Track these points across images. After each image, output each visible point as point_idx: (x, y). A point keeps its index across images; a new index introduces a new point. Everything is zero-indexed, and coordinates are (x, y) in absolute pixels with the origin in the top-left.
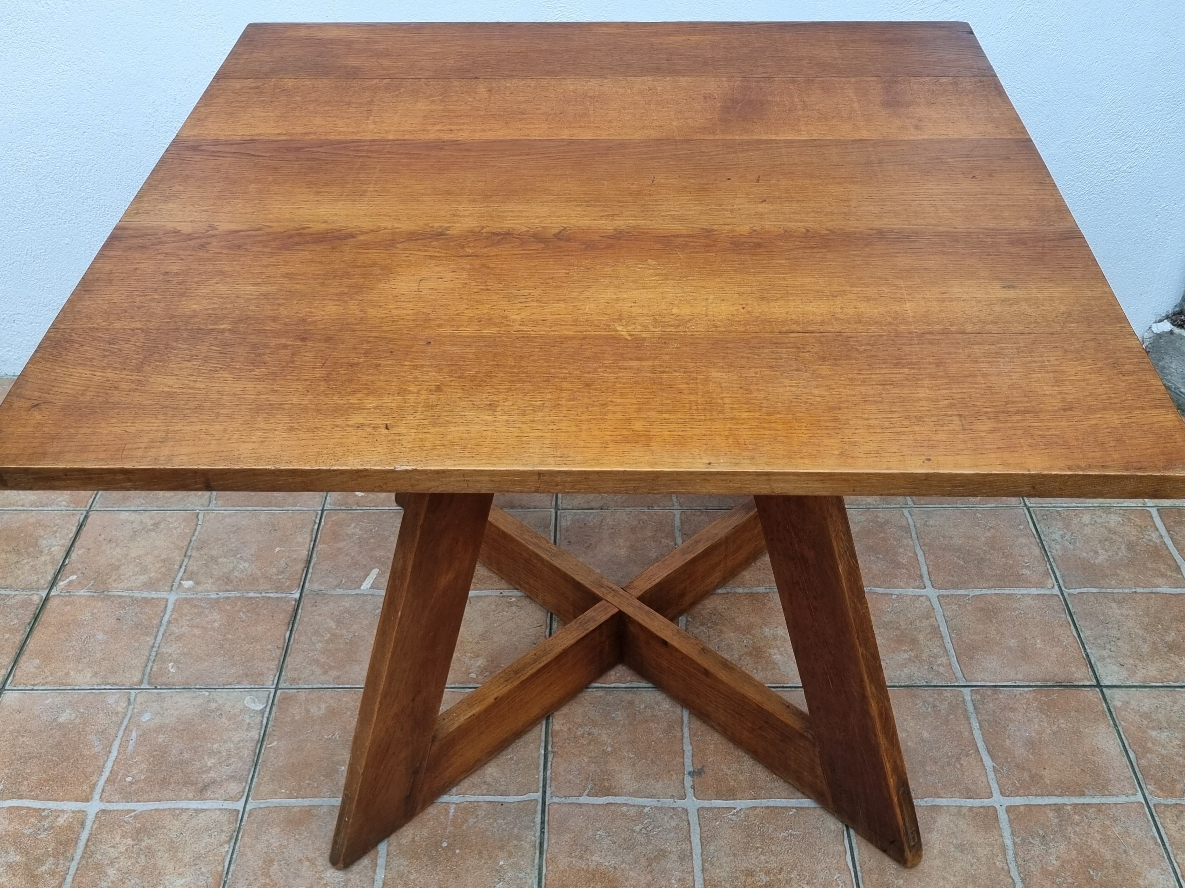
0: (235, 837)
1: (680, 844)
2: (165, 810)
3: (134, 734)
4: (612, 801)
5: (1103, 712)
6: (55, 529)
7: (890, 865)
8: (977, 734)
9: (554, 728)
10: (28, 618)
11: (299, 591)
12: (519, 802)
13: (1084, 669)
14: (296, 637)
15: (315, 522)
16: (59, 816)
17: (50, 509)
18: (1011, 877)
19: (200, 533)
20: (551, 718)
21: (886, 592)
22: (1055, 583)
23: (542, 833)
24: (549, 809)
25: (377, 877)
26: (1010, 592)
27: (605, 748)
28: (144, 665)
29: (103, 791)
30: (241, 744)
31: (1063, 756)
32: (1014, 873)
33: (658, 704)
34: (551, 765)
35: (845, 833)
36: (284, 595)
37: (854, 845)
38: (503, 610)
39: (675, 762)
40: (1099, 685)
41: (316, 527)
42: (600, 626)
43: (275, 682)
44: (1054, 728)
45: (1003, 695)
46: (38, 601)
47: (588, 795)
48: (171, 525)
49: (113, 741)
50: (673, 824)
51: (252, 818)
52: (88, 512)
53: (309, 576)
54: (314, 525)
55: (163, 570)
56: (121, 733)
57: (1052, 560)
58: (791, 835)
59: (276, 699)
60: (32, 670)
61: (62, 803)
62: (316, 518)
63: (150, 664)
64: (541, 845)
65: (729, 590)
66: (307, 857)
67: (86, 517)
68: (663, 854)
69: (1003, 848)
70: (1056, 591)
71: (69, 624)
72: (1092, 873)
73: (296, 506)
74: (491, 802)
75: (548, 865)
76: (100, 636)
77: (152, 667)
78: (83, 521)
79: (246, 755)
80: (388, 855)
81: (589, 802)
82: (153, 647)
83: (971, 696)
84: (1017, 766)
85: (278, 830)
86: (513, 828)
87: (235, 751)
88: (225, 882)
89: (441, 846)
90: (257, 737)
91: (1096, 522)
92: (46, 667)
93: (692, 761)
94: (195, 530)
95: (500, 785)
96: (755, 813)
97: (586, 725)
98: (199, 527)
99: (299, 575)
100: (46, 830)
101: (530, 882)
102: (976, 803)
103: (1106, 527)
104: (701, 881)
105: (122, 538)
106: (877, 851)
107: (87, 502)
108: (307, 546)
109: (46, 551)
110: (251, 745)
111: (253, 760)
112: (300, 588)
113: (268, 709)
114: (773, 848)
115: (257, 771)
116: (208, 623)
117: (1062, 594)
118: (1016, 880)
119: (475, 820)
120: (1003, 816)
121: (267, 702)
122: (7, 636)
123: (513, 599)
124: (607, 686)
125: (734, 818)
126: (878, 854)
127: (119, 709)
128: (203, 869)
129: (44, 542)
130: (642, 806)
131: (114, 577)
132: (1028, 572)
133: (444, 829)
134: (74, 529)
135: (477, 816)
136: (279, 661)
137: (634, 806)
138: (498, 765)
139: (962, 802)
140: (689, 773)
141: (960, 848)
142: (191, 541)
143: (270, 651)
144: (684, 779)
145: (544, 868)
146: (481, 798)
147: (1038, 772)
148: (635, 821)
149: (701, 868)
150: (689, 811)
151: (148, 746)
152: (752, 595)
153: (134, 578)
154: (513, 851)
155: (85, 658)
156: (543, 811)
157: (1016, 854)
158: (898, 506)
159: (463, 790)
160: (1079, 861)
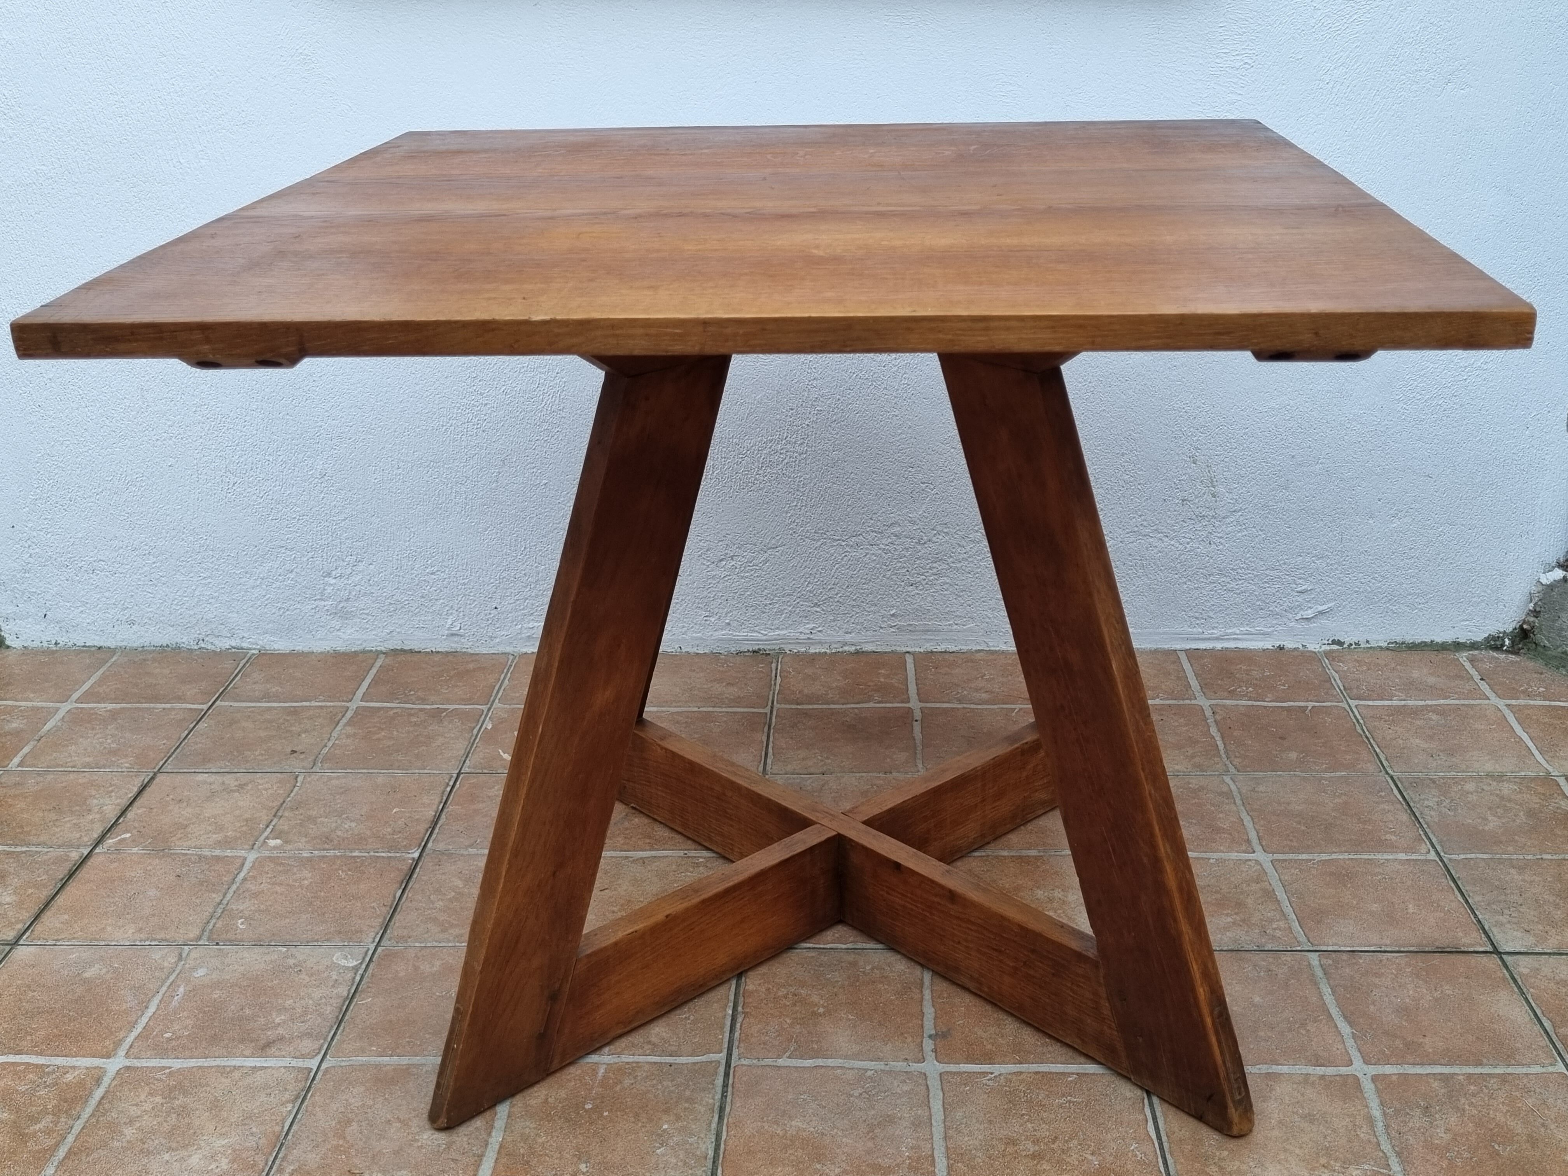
0: (303, 1097)
1: (914, 1109)
2: (212, 1067)
3: (182, 989)
4: (821, 1064)
5: (1504, 979)
6: (110, 789)
7: (1210, 1138)
8: (1329, 999)
9: (747, 987)
10: (61, 872)
11: (420, 850)
12: (694, 1064)
13: (1475, 934)
14: (410, 895)
15: (448, 784)
16: (68, 1072)
17: (108, 770)
18: (1382, 1151)
19: (297, 794)
20: (743, 979)
21: (1200, 856)
22: (1431, 848)
23: (724, 1096)
24: (734, 1071)
25: (491, 1140)
26: (1370, 857)
27: (816, 1009)
28: (205, 921)
29: (131, 1046)
30: (324, 1000)
31: (1449, 1024)
32: (1386, 1146)
33: (889, 965)
34: (741, 1026)
35: (1146, 1101)
36: (398, 855)
37: (1159, 1114)
38: (687, 870)
39: (911, 1025)
40: (1496, 951)
41: (449, 789)
42: (812, 849)
43: (377, 940)
44: (1437, 994)
45: (1364, 959)
46: (77, 858)
47: (789, 1057)
48: (260, 787)
49: (152, 997)
50: (906, 1088)
51: (328, 1076)
52: (155, 774)
53: (434, 836)
54: (446, 787)
55: (244, 829)
56: (164, 989)
57: (1425, 826)
58: (1070, 1102)
59: (376, 956)
60: (58, 925)
61: (74, 1059)
62: (450, 780)
63: (213, 921)
64: (722, 1109)
65: (990, 853)
66: (398, 1118)
67: (153, 778)
68: (890, 1120)
69: (1370, 1121)
70: (1432, 855)
71: (114, 880)
72: (1496, 1147)
73: (425, 769)
74: (655, 1063)
75: (729, 1130)
76: (152, 893)
77: (215, 924)
78: (148, 782)
79: (328, 1012)
80: (509, 1117)
81: (791, 1065)
82: (219, 904)
83: (1320, 961)
84: (1386, 1033)
85: (362, 1089)
86: (684, 1090)
87: (314, 1008)
88: (282, 1144)
89: (584, 1108)
90: (345, 994)
91: (1483, 790)
92: (76, 922)
93: (935, 1023)
94: (292, 791)
95: (670, 1045)
96: (1019, 1078)
97: (791, 986)
98: (296, 789)
99: (421, 835)
100: (48, 1086)
101: (703, 1147)
102: (1330, 1071)
103: (1497, 795)
104: (943, 1149)
105: (196, 799)
106: (1191, 1120)
107: (157, 764)
108: (435, 807)
109: (96, 809)
110: (336, 1002)
111: (337, 1017)
112: (421, 848)
113: (364, 966)
114: (1045, 1115)
115: (341, 1028)
116: (296, 881)
117: (1442, 860)
118: (1388, 1154)
119: (632, 1081)
120: (1368, 1087)
121: (364, 958)
122: (30, 891)
123: (701, 860)
124: (822, 946)
125: (991, 1083)
126: (1193, 1123)
127: (166, 964)
128: (254, 1130)
129: (95, 801)
130: (864, 1069)
131: (179, 836)
132: (1393, 838)
133: (589, 1089)
134: (135, 789)
135: (635, 1078)
136: (385, 918)
137: (852, 1069)
138: (668, 1025)
139: (1310, 1070)
140: (930, 1036)
141: (1310, 1118)
142: (284, 802)
143: (374, 908)
144: (922, 1042)
145: (724, 1133)
146: (642, 1059)
147: (1415, 1040)
148: (852, 1084)
149: (943, 1135)
150: (927, 1073)
151: (199, 1002)
152: (1020, 857)
153: (205, 836)
154: (682, 1114)
155: (128, 914)
156: (727, 1075)
157: (1387, 1127)
158: (1217, 773)
159: (619, 1050)
160: (1478, 1135)
